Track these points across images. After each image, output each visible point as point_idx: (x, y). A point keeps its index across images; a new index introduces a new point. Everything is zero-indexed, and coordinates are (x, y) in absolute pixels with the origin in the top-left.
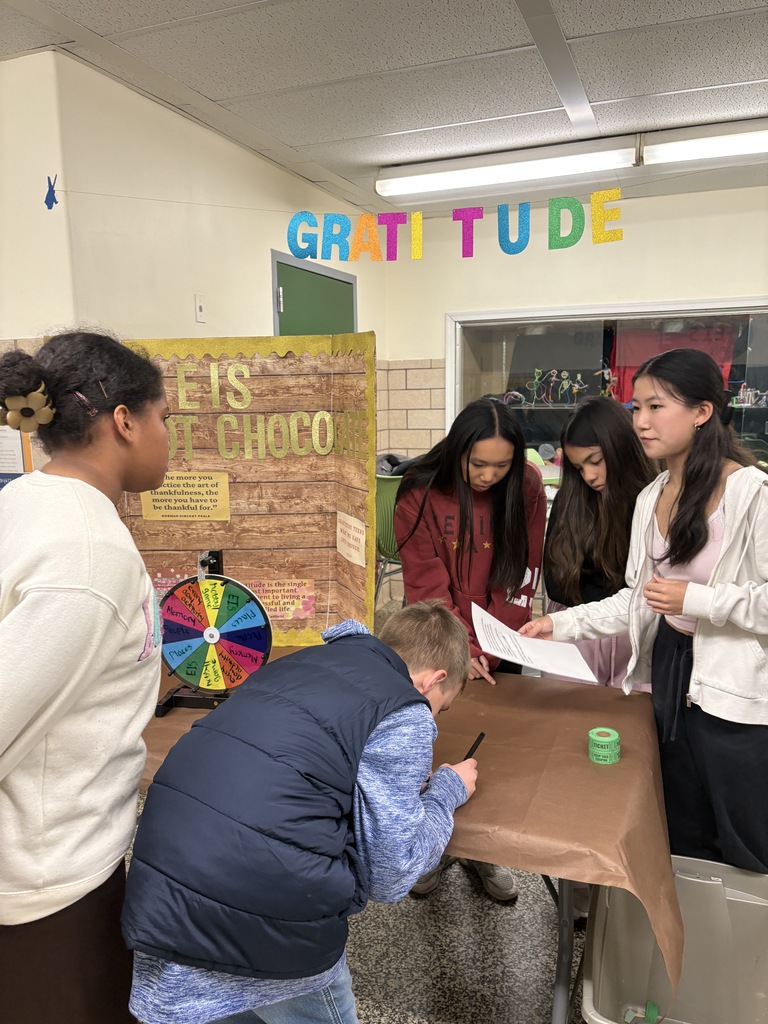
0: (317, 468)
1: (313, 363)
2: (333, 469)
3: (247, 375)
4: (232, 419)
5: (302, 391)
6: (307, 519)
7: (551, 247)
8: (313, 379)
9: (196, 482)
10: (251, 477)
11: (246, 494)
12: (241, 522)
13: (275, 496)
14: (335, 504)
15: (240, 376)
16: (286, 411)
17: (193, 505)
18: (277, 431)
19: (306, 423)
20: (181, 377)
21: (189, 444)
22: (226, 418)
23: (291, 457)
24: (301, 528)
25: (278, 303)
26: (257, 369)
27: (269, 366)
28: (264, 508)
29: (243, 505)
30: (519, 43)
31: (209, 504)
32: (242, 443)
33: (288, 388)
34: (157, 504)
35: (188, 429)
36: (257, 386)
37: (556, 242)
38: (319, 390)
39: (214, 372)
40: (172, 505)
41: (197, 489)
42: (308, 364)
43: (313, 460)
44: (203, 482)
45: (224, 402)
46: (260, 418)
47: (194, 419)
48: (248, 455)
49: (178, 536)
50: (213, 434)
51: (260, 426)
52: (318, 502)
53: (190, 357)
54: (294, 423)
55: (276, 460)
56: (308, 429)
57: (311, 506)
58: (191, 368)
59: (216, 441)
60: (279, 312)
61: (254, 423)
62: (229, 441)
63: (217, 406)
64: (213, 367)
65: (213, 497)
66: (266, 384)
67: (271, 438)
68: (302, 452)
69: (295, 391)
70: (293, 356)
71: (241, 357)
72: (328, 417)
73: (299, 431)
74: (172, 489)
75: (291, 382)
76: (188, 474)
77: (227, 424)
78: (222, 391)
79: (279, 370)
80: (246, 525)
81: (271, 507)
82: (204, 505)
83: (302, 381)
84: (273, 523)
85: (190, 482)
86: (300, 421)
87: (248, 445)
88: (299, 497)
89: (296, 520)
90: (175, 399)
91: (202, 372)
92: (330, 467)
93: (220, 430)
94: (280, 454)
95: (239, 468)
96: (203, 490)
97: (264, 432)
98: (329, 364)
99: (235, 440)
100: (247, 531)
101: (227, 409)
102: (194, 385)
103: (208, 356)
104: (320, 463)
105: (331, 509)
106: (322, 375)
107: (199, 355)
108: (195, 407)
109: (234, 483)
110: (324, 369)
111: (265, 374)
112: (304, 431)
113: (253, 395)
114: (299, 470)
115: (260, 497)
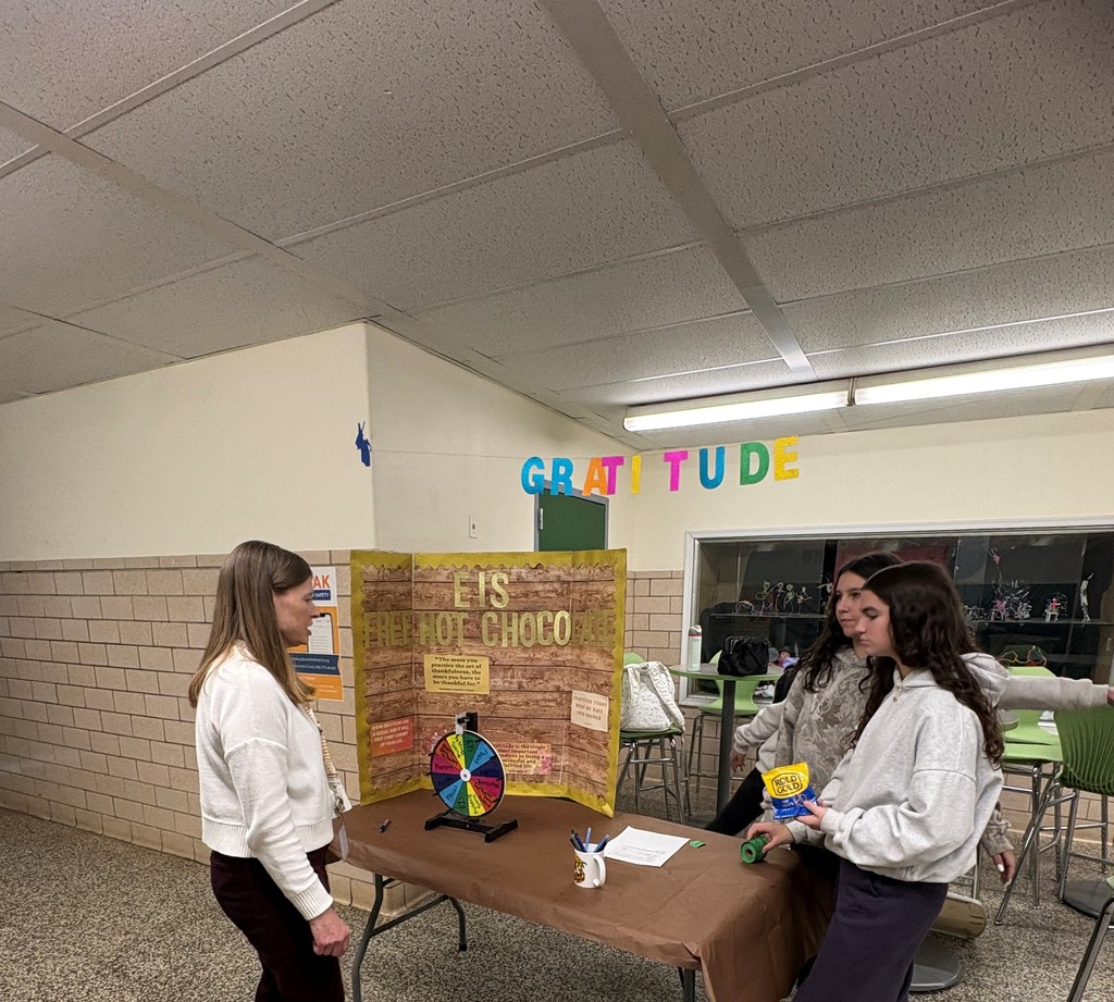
0: (557, 656)
1: (556, 573)
2: (569, 657)
3: (506, 582)
4: (493, 615)
5: (547, 595)
6: (547, 696)
7: (742, 483)
8: (557, 586)
9: (465, 664)
10: (506, 661)
11: (502, 674)
12: (497, 696)
13: (523, 677)
14: (569, 685)
15: (501, 583)
16: (534, 611)
17: (462, 681)
18: (527, 626)
19: (550, 620)
20: (457, 582)
21: (460, 634)
22: (489, 614)
23: (537, 646)
24: (542, 703)
25: (539, 522)
26: (514, 577)
27: (523, 575)
28: (515, 686)
29: (499, 682)
30: (738, 309)
31: (474, 681)
32: (500, 634)
33: (537, 592)
34: (437, 680)
35: (460, 623)
36: (513, 590)
37: (746, 479)
38: (561, 594)
39: (482, 578)
40: (447, 680)
41: (465, 669)
42: (553, 573)
43: (554, 649)
44: (470, 664)
45: (488, 602)
46: (515, 615)
47: (466, 615)
48: (505, 645)
49: (450, 705)
50: (478, 627)
51: (514, 622)
52: (557, 683)
53: (465, 567)
54: (540, 620)
55: (526, 649)
56: (552, 624)
57: (551, 686)
58: (465, 576)
59: (481, 632)
60: (539, 529)
61: (510, 619)
62: (490, 633)
63: (482, 605)
64: (482, 575)
65: (477, 676)
66: (520, 589)
67: (522, 631)
68: (546, 643)
69: (542, 594)
70: (542, 568)
71: (502, 568)
72: (567, 615)
73: (544, 626)
74: (448, 669)
75: (540, 587)
76: (460, 657)
77: (490, 619)
78: (487, 593)
79: (531, 578)
80: (501, 699)
81: (520, 686)
82: (470, 681)
83: (548, 587)
84: (521, 698)
85: (461, 663)
86: (545, 619)
87: (504, 635)
88: (542, 678)
89: (539, 696)
90: (452, 600)
91: (473, 579)
92: (568, 655)
93: (484, 622)
94: (529, 644)
95: (497, 654)
96: (470, 670)
97: (517, 627)
98: (569, 574)
99: (495, 631)
100: (502, 703)
101: (490, 608)
102: (466, 589)
103: (477, 567)
104: (559, 652)
105: (567, 689)
106: (564, 582)
107: (471, 566)
108: (467, 605)
109: (493, 665)
110: (565, 577)
111: (520, 581)
112: (548, 626)
113: (510, 597)
114: (543, 657)
115: (512, 677)
